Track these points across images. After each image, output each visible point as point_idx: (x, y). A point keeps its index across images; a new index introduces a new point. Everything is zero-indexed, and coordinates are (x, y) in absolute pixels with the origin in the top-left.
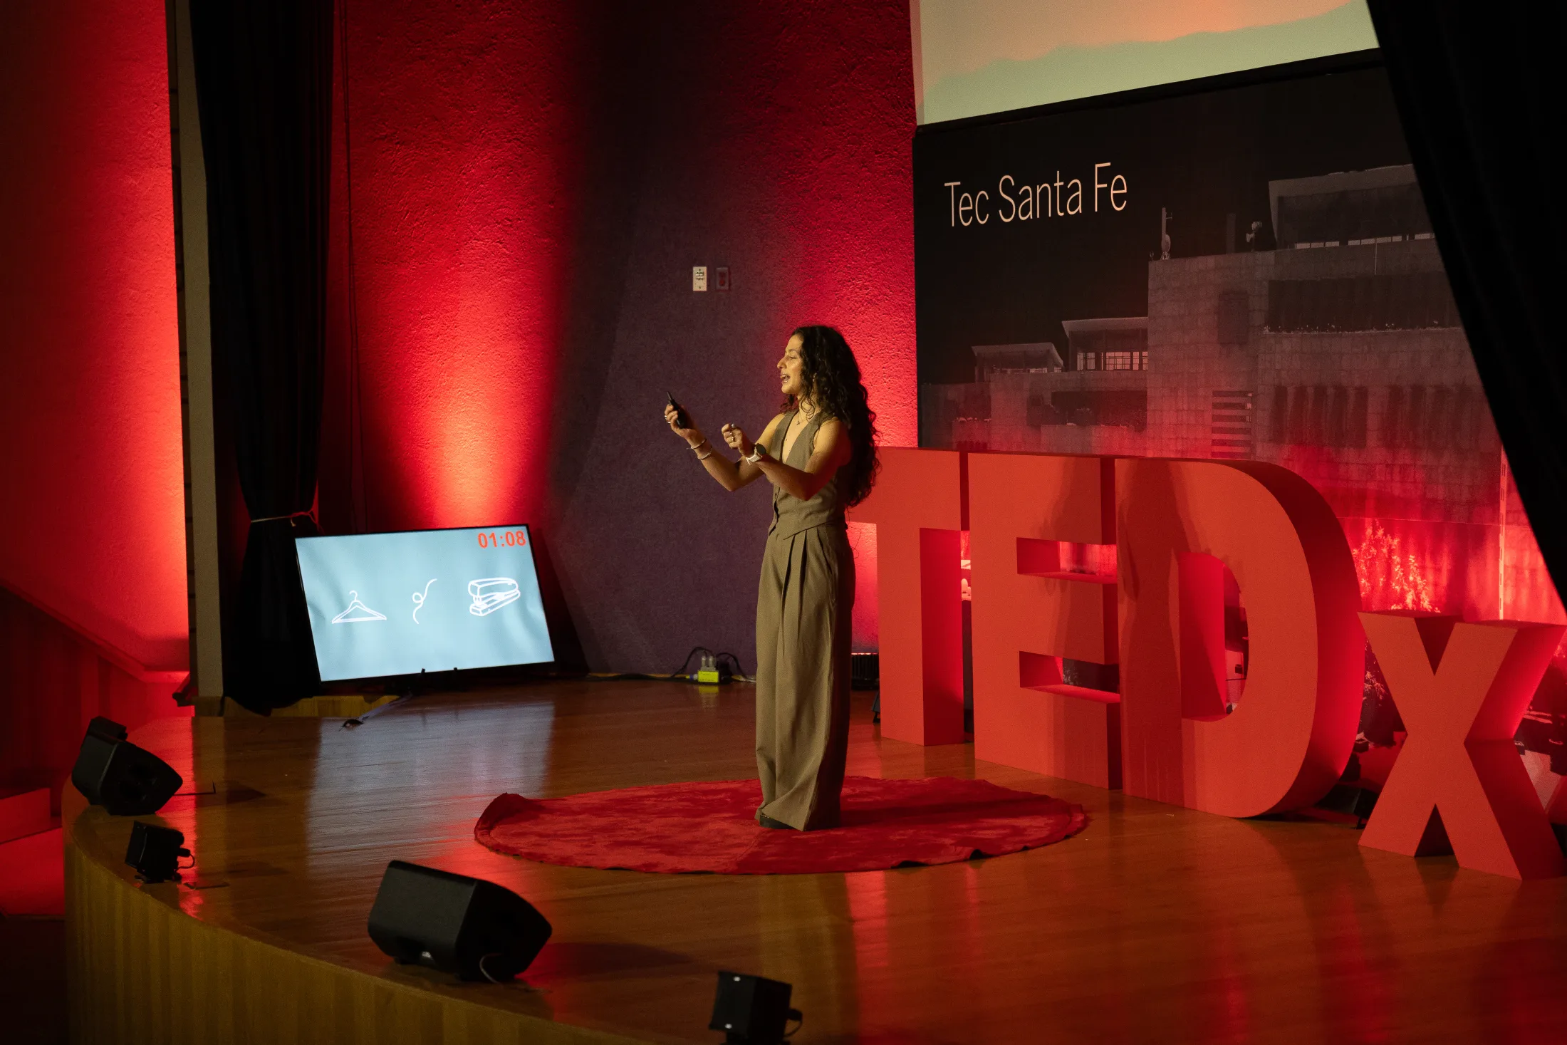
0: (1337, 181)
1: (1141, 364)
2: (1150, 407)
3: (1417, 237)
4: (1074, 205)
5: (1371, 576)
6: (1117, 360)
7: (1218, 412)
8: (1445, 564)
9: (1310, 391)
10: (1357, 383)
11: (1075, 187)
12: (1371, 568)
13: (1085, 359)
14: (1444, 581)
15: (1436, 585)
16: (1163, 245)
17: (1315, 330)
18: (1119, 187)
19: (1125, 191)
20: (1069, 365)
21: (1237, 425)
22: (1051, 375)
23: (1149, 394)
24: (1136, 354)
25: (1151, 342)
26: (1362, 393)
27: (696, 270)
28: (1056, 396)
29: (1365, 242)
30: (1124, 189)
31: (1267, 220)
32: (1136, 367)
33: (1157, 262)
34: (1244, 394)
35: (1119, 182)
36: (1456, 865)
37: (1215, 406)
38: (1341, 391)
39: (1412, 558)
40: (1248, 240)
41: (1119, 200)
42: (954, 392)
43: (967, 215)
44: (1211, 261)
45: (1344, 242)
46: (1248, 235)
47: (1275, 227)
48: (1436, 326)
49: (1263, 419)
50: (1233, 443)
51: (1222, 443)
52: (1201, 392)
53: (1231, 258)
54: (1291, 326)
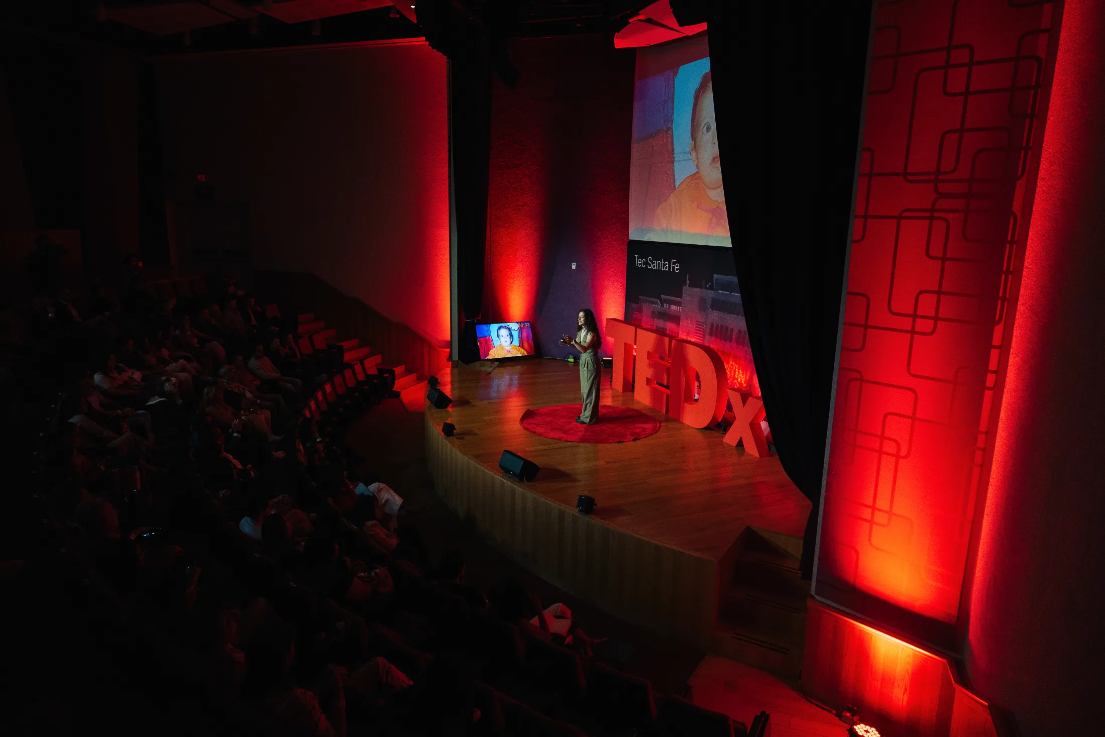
1: (680, 309)
2: (681, 321)
4: (666, 268)
5: (731, 372)
6: (674, 307)
7: (697, 326)
8: (748, 374)
9: (720, 326)
10: (731, 327)
11: (666, 264)
12: (731, 371)
13: (666, 305)
14: (748, 377)
15: (746, 378)
16: (687, 284)
17: (722, 312)
18: (677, 267)
19: (679, 268)
20: (662, 306)
21: (702, 330)
22: (658, 307)
23: (681, 317)
24: (678, 307)
25: (682, 305)
26: (732, 330)
27: (573, 263)
28: (659, 313)
29: (735, 294)
31: (712, 283)
32: (678, 310)
33: (686, 287)
34: (704, 323)
35: (677, 265)
36: (744, 450)
37: (697, 324)
38: (727, 328)
39: (741, 371)
41: (677, 269)
42: (634, 305)
43: (640, 264)
44: (698, 290)
45: (731, 292)
46: (707, 286)
47: (714, 284)
49: (708, 330)
50: (700, 334)
51: (698, 333)
52: (694, 320)
53: (704, 290)
54: (716, 310)
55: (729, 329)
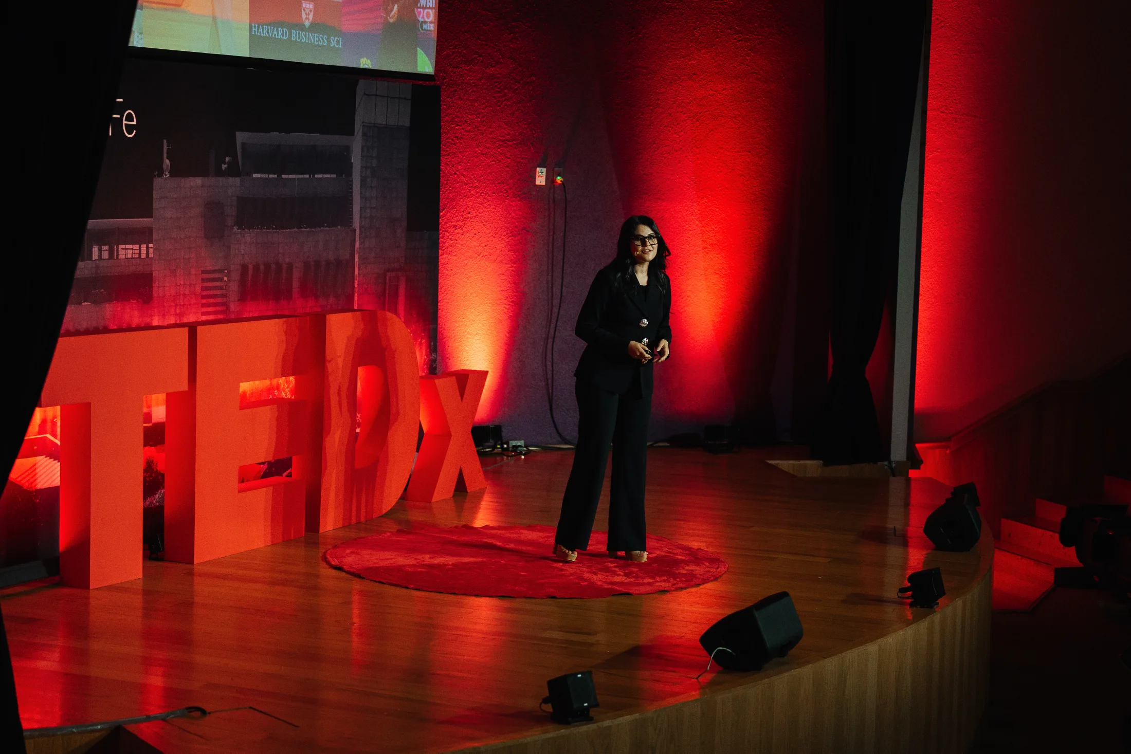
0: (275, 137)
1: (147, 254)
2: (155, 285)
3: (317, 176)
6: (128, 251)
7: (205, 284)
9: (262, 267)
10: (287, 260)
13: (100, 250)
16: (164, 167)
17: (264, 228)
18: (129, 120)
19: (135, 123)
21: (219, 292)
23: (155, 274)
24: (144, 246)
25: (155, 236)
26: (290, 267)
29: (291, 176)
30: (134, 121)
31: (235, 156)
32: (143, 256)
33: (160, 179)
34: (221, 271)
35: (129, 115)
37: (203, 280)
38: (278, 265)
40: (223, 168)
41: (130, 129)
44: (199, 181)
45: (279, 176)
46: (223, 165)
47: (239, 161)
48: (326, 227)
49: (234, 287)
50: (215, 305)
51: (208, 305)
52: (193, 271)
53: (211, 180)
54: (250, 227)
55: (285, 266)
